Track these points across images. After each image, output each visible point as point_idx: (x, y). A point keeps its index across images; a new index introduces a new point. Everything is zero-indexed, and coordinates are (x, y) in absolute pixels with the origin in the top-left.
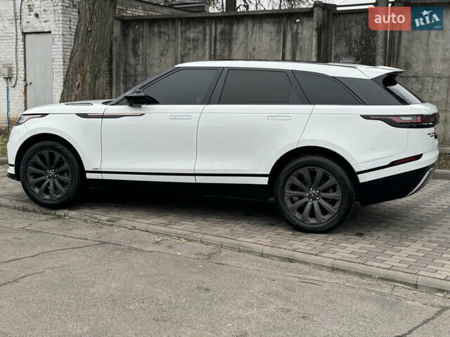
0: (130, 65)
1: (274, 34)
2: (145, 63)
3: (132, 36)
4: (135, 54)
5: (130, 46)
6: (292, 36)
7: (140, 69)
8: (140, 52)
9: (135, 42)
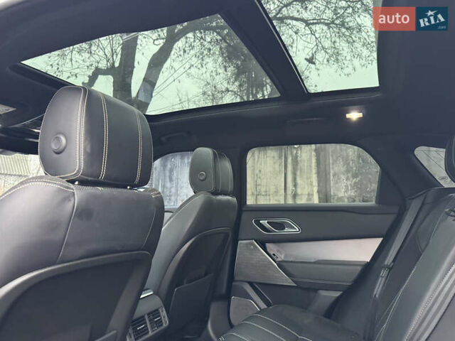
0: (167, 188)
1: (276, 158)
2: (177, 186)
3: (169, 166)
4: (171, 180)
5: (168, 174)
6: (292, 159)
7: (173, 190)
8: (174, 178)
9: (171, 171)
